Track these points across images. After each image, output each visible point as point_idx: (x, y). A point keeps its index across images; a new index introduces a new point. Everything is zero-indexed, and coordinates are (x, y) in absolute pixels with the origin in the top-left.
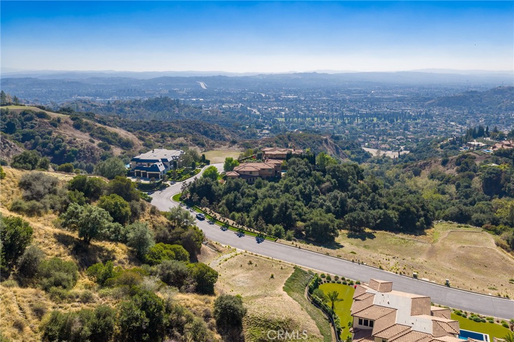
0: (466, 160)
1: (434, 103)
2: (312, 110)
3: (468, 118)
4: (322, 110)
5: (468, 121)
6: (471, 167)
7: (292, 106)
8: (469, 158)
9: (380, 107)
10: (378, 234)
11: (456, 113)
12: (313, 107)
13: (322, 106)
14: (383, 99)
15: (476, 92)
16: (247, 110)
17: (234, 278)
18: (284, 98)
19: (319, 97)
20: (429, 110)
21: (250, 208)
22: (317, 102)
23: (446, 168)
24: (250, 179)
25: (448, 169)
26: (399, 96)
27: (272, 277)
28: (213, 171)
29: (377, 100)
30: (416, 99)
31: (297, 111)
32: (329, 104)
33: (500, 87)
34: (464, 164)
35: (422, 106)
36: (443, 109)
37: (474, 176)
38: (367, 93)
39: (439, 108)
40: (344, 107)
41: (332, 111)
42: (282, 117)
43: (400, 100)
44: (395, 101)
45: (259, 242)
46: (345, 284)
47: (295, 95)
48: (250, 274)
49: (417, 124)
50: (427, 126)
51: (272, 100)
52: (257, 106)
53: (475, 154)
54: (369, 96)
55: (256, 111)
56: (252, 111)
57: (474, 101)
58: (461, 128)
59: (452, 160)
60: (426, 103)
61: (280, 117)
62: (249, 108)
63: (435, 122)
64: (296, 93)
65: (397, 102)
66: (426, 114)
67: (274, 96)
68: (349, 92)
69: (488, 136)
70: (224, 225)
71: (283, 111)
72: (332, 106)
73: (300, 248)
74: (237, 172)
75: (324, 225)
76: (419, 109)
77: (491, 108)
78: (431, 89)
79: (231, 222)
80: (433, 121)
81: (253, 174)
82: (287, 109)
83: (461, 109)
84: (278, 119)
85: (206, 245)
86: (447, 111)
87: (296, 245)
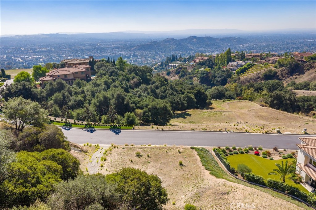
1: (136, 48)
2: (62, 57)
3: (156, 56)
4: (69, 56)
5: (157, 57)
6: (188, 73)
7: (47, 55)
9: (106, 52)
11: (149, 54)
12: (62, 55)
13: (69, 54)
14: (106, 48)
15: (156, 42)
16: (12, 59)
18: (40, 50)
19: (65, 49)
20: (135, 52)
22: (64, 52)
26: (115, 46)
27: (181, 164)
29: (103, 48)
30: (126, 47)
31: (52, 58)
32: (73, 52)
33: (167, 39)
34: (182, 72)
35: (130, 51)
36: (141, 52)
38: (95, 45)
39: (140, 51)
40: (84, 54)
41: (76, 56)
42: (41, 62)
43: (116, 48)
44: (114, 48)
45: (117, 133)
46: (242, 153)
47: (47, 48)
49: (131, 60)
50: (136, 61)
51: (30, 52)
52: (20, 56)
53: (185, 66)
54: (97, 46)
55: (20, 59)
56: (17, 60)
57: (157, 46)
58: (155, 61)
59: (173, 71)
60: (132, 49)
61: (40, 62)
62: (13, 58)
63: (140, 59)
64: (47, 46)
65: (115, 49)
66: (134, 54)
67: (32, 49)
68: (84, 45)
71: (41, 58)
72: (75, 53)
73: (162, 130)
76: (129, 52)
77: (165, 50)
78: (132, 41)
80: (139, 58)
82: (44, 57)
83: (151, 51)
84: (39, 63)
86: (145, 53)
87: (158, 128)
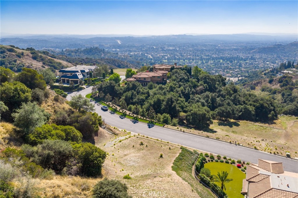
0: (287, 79)
1: (256, 51)
2: (183, 55)
3: (277, 60)
4: (190, 55)
5: (277, 62)
6: (290, 83)
7: (172, 53)
8: (288, 78)
9: (224, 54)
10: (241, 122)
11: (269, 57)
12: (184, 54)
13: (190, 53)
14: (225, 49)
15: (281, 45)
16: (145, 56)
17: (126, 157)
18: (167, 49)
19: (188, 48)
20: (253, 55)
21: (143, 103)
22: (186, 51)
23: (272, 85)
24: (145, 84)
25: (273, 86)
26: (235, 48)
27: (161, 156)
28: (116, 77)
29: (222, 50)
30: (245, 49)
31: (174, 56)
32: (193, 52)
33: (295, 42)
34: (285, 81)
35: (249, 53)
36: (261, 55)
37: (293, 88)
38: (216, 46)
39: (259, 54)
40: (203, 54)
41: (196, 56)
42: (166, 60)
43: (235, 50)
44: (233, 50)
45: (150, 127)
46: (227, 162)
47: (173, 47)
48: (140, 154)
49: (246, 63)
50: (252, 64)
51: (160, 50)
52: (151, 53)
53: (291, 76)
54: (217, 47)
55: (151, 56)
56: (148, 56)
57: (280, 50)
58: (273, 65)
59: (276, 79)
60: (251, 52)
61: (164, 60)
62: (146, 55)
63: (257, 62)
64: (174, 46)
65: (234, 51)
66: (252, 57)
67: (161, 48)
68: (205, 46)
69: (294, 68)
70: (122, 114)
71: (166, 56)
72: (195, 53)
73: (184, 132)
74: (135, 78)
75: (202, 115)
76: (247, 55)
77: (290, 54)
78: (254, 44)
79: (128, 113)
80: (256, 62)
81: (147, 80)
82: (169, 55)
83: (272, 55)
84: (163, 60)
85: (104, 129)
86: (264, 56)
87: (181, 130)
